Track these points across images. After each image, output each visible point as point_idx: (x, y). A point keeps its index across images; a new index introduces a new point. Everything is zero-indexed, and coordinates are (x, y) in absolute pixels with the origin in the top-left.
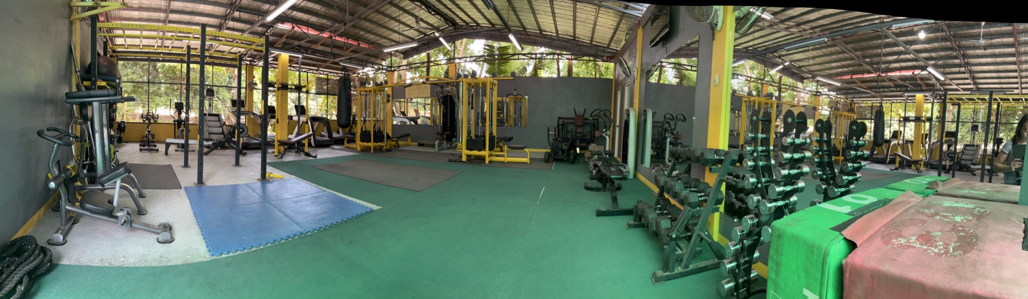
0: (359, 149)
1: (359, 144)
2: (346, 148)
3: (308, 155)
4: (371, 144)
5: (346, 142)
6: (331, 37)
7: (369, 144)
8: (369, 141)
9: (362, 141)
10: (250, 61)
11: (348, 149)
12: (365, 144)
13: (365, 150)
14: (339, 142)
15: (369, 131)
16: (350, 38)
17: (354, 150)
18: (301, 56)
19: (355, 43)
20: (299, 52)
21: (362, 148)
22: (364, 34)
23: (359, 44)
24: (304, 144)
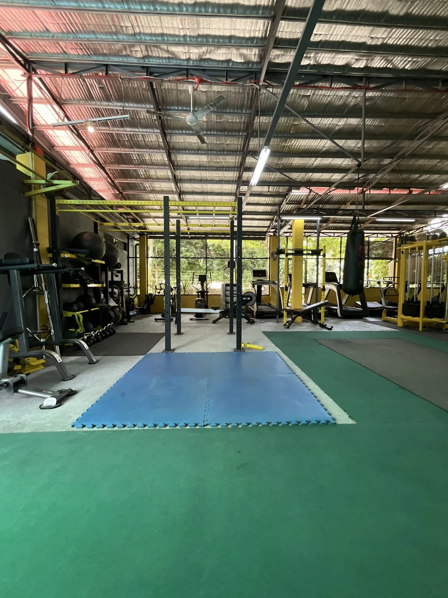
0: (400, 324)
1: (401, 318)
2: (384, 321)
3: (323, 326)
4: (420, 320)
5: (384, 314)
6: (363, 192)
7: (416, 319)
8: (418, 315)
9: (405, 313)
10: (273, 232)
11: (387, 323)
12: (410, 318)
13: (410, 327)
14: (376, 313)
15: (420, 301)
16: (395, 188)
17: (394, 324)
18: (318, 219)
19: (406, 192)
20: (317, 214)
21: (407, 324)
22: (419, 177)
23: (411, 192)
24: (320, 314)
